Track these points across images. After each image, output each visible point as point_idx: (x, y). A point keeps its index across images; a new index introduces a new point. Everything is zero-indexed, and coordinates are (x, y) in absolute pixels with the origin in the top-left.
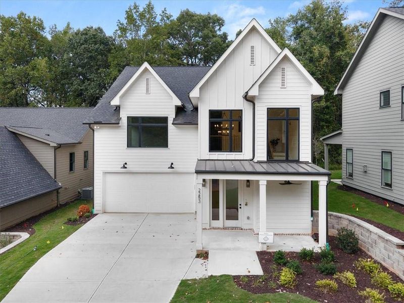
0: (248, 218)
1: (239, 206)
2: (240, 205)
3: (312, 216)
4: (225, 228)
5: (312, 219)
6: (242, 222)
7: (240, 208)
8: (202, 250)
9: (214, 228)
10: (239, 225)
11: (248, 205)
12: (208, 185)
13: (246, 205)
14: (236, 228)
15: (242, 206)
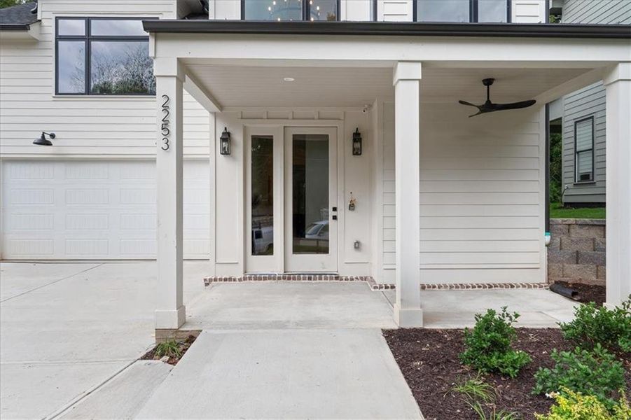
0: (357, 246)
1: (331, 213)
2: (335, 209)
3: (548, 230)
4: (288, 277)
5: (548, 239)
6: (339, 257)
7: (335, 218)
8: (176, 331)
9: (257, 278)
10: (331, 269)
11: (358, 208)
12: (238, 151)
13: (352, 207)
14: (320, 276)
15: (339, 214)
